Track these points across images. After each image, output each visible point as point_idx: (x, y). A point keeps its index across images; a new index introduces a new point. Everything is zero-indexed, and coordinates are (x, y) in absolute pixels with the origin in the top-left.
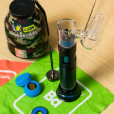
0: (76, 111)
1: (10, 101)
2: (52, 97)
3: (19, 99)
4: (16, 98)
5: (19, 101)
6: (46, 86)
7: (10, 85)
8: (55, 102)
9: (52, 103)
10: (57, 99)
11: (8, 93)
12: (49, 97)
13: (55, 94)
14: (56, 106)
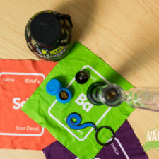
0: (108, 115)
1: (44, 109)
2: (83, 100)
3: (52, 106)
4: (50, 105)
5: (52, 108)
6: (76, 88)
7: (41, 90)
8: (87, 106)
9: (84, 108)
10: (88, 103)
11: (40, 100)
12: (80, 101)
13: (86, 98)
14: (88, 110)
